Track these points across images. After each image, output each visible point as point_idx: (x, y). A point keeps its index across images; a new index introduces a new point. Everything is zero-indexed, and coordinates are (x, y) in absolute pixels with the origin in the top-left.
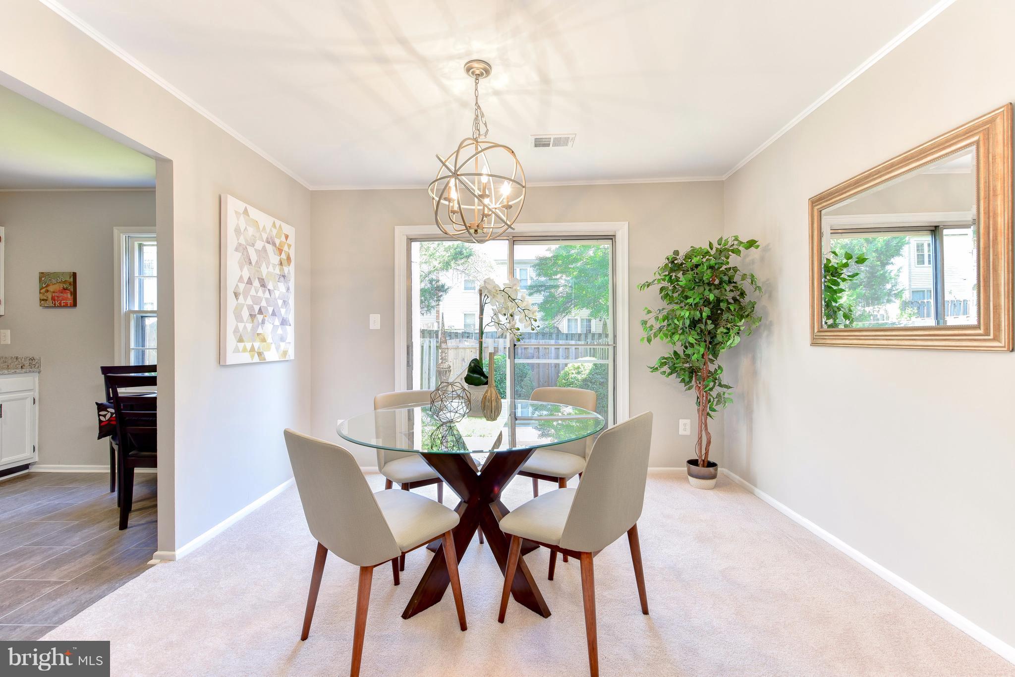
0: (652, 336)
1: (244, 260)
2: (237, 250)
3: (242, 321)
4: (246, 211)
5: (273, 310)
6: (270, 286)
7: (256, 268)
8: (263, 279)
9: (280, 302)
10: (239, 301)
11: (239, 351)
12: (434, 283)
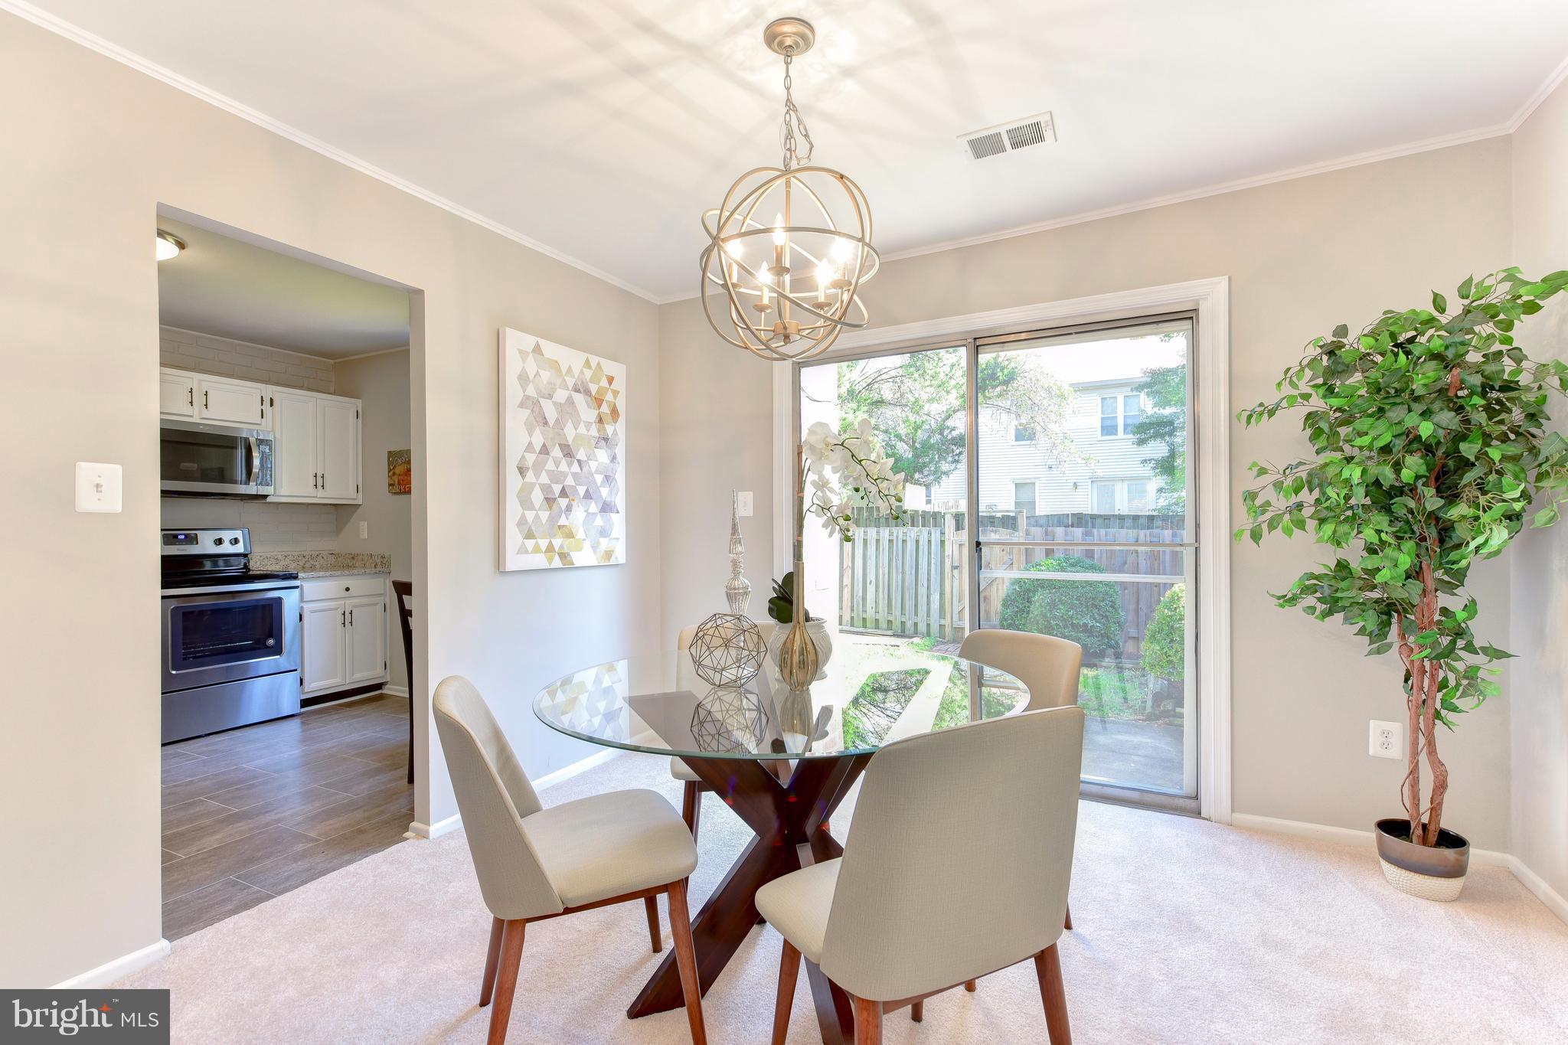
0: (1265, 527)
1: (535, 418)
2: (522, 405)
3: (532, 508)
4: (537, 350)
5: (587, 491)
6: (581, 455)
7: (557, 430)
8: (569, 445)
9: (599, 478)
10: (527, 479)
11: (527, 552)
12: (946, 432)
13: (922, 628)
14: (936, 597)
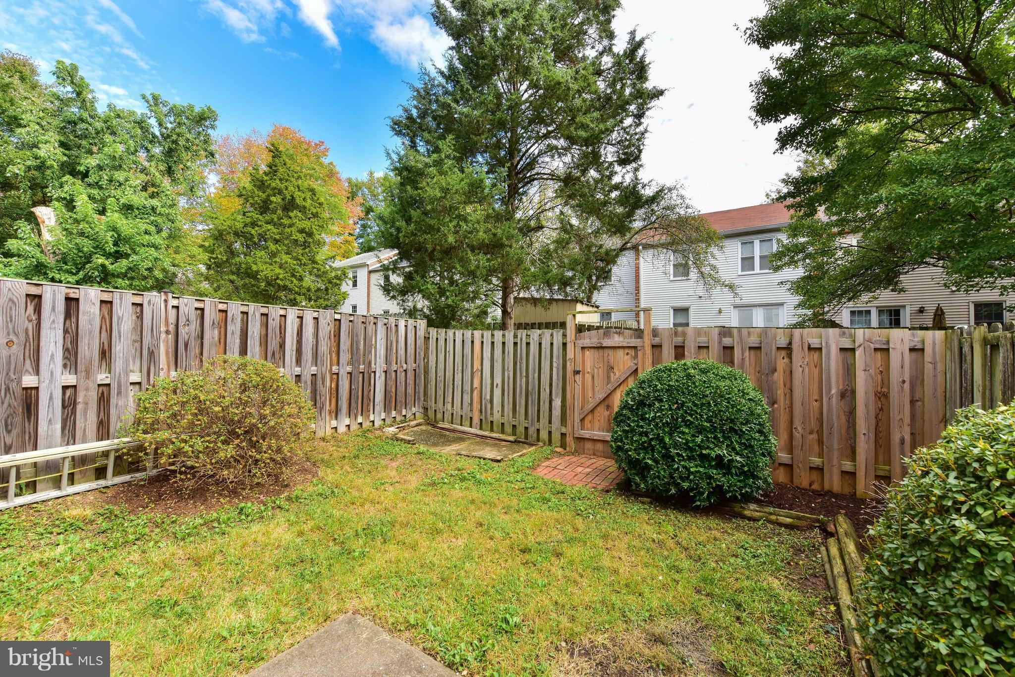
13: (544, 435)
14: (557, 403)
